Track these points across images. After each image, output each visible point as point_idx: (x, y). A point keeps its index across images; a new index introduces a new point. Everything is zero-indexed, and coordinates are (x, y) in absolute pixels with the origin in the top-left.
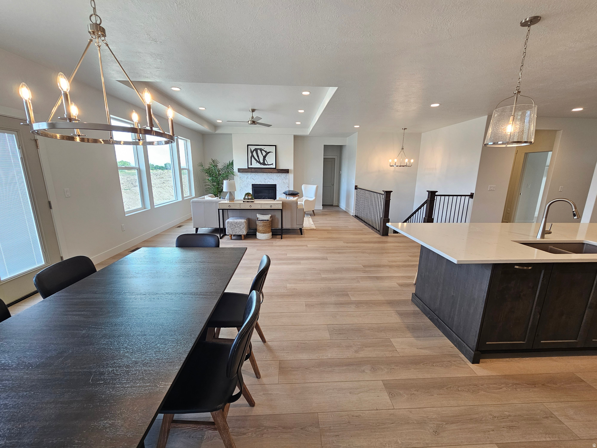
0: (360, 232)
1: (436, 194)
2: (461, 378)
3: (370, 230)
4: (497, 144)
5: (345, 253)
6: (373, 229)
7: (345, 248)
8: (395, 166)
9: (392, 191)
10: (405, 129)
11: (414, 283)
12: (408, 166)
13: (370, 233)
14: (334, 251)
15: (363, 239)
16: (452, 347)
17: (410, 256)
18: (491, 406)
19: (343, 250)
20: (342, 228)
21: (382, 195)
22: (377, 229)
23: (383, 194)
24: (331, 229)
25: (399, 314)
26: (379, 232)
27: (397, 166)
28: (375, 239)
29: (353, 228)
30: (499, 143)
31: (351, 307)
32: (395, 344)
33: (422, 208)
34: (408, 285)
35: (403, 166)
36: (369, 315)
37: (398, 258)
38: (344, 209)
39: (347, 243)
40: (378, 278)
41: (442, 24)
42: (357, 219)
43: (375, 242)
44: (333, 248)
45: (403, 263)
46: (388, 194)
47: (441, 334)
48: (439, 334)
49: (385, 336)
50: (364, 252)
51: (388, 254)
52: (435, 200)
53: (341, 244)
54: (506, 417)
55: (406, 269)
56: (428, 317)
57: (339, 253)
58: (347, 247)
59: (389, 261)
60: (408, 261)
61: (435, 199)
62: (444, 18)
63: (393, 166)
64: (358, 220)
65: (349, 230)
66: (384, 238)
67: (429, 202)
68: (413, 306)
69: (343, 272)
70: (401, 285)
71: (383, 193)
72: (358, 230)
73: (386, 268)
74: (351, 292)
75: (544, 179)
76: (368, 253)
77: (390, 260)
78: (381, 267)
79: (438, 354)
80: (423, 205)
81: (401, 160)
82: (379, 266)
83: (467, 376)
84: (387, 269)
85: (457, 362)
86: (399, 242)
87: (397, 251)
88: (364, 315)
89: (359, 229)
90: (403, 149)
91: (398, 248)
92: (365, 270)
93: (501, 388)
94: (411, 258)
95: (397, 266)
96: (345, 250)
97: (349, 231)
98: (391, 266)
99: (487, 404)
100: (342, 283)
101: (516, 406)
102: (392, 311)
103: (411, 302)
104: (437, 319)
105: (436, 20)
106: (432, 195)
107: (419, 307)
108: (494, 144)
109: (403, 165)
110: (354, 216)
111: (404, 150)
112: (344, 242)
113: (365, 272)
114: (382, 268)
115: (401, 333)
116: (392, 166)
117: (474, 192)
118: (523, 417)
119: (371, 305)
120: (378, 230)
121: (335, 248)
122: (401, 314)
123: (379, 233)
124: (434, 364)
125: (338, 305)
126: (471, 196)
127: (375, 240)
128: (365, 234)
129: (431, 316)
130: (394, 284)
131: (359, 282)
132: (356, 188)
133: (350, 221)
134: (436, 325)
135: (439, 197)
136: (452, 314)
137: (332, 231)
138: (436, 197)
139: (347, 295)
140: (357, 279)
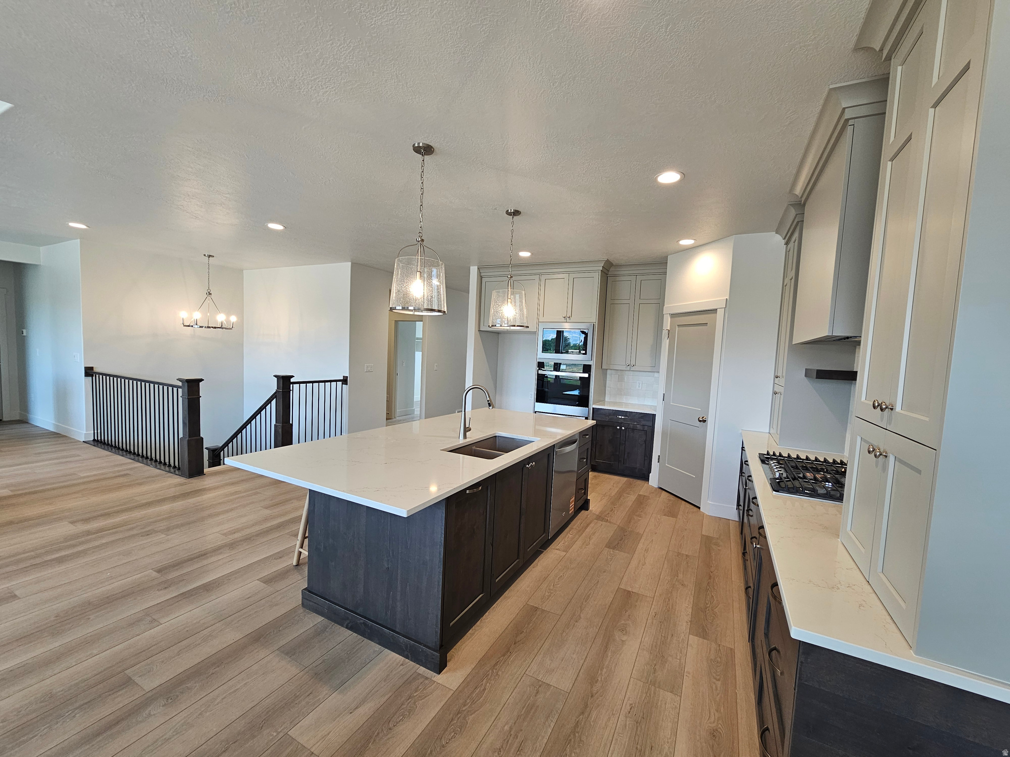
0: (121, 480)
1: (292, 380)
2: (437, 717)
3: (152, 470)
4: (407, 309)
5: (84, 553)
6: (158, 467)
7: (83, 539)
8: (196, 326)
9: (203, 380)
10: (209, 256)
11: (295, 563)
12: (225, 328)
13: (153, 477)
14: (38, 561)
15: (135, 498)
16: (402, 665)
17: (266, 508)
18: (489, 734)
19: (74, 546)
20: (54, 483)
21: (175, 389)
22: (170, 465)
23: (178, 387)
24: (11, 493)
25: (287, 654)
26: (179, 469)
27: (201, 327)
28: (173, 489)
29: (95, 475)
30: (410, 308)
31: (150, 715)
32: (302, 740)
33: (268, 407)
34: (282, 575)
35: (215, 328)
36: (216, 702)
37: (244, 520)
38: (52, 429)
39: (86, 520)
40: (208, 588)
41: (310, 86)
42: (104, 449)
43: (174, 498)
44: (32, 553)
45: (258, 528)
46: (193, 386)
47: (377, 647)
48: (375, 651)
49: (275, 734)
50: (149, 531)
51: (218, 518)
52: (291, 392)
53: (64, 529)
54: (509, 735)
55: (270, 537)
56: (345, 625)
57: (60, 561)
58: (89, 533)
59: (223, 534)
60: (266, 520)
61: (291, 389)
62: (316, 77)
63: (192, 326)
64: (108, 450)
65: (84, 483)
66: (196, 483)
67: (280, 396)
68: (309, 616)
69: (92, 617)
70: (269, 581)
71: (180, 384)
72: (116, 477)
73: (221, 553)
74: (138, 666)
75: (418, 355)
76: (162, 531)
77: (225, 531)
78: (208, 555)
79: (389, 696)
80: (269, 402)
81: (208, 314)
82: (203, 555)
83: (443, 703)
84: (225, 556)
85: (420, 687)
86: (233, 484)
87: (235, 506)
88: (200, 714)
89: (118, 474)
90: (210, 294)
91: (235, 497)
92: (165, 582)
93: (485, 689)
94: (271, 512)
95: (247, 539)
96: (81, 543)
97: (83, 487)
98: (232, 544)
99: (484, 735)
100: (95, 652)
101: (508, 705)
102: (271, 656)
103: (301, 610)
104: (364, 623)
105: (301, 73)
106: (285, 382)
107: (322, 614)
108: (403, 309)
109: (214, 326)
110: (92, 443)
111: (212, 296)
112: (72, 523)
113: (166, 585)
114: (212, 556)
115: (307, 699)
116: (189, 326)
117: (347, 375)
118: (522, 715)
119: (211, 671)
120: (175, 467)
121: (43, 551)
122: (291, 652)
123: (177, 472)
124: (391, 725)
125: (101, 738)
126: (345, 381)
127: (172, 492)
128: (140, 484)
129: (350, 622)
130: (252, 585)
131: (156, 623)
132: (89, 372)
133: (77, 458)
134: (363, 634)
135: (296, 386)
136: (391, 602)
137: (14, 501)
138: (291, 385)
139: (128, 682)
140: (148, 615)
